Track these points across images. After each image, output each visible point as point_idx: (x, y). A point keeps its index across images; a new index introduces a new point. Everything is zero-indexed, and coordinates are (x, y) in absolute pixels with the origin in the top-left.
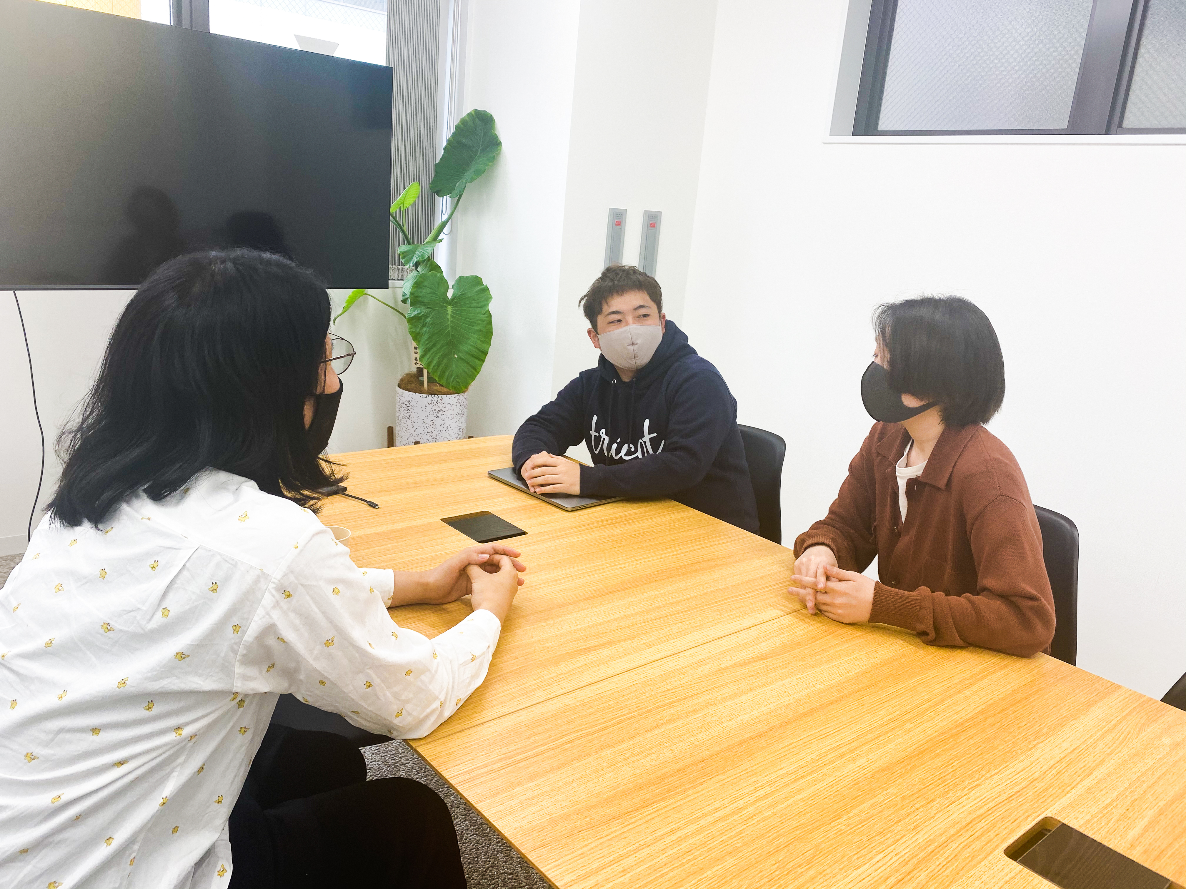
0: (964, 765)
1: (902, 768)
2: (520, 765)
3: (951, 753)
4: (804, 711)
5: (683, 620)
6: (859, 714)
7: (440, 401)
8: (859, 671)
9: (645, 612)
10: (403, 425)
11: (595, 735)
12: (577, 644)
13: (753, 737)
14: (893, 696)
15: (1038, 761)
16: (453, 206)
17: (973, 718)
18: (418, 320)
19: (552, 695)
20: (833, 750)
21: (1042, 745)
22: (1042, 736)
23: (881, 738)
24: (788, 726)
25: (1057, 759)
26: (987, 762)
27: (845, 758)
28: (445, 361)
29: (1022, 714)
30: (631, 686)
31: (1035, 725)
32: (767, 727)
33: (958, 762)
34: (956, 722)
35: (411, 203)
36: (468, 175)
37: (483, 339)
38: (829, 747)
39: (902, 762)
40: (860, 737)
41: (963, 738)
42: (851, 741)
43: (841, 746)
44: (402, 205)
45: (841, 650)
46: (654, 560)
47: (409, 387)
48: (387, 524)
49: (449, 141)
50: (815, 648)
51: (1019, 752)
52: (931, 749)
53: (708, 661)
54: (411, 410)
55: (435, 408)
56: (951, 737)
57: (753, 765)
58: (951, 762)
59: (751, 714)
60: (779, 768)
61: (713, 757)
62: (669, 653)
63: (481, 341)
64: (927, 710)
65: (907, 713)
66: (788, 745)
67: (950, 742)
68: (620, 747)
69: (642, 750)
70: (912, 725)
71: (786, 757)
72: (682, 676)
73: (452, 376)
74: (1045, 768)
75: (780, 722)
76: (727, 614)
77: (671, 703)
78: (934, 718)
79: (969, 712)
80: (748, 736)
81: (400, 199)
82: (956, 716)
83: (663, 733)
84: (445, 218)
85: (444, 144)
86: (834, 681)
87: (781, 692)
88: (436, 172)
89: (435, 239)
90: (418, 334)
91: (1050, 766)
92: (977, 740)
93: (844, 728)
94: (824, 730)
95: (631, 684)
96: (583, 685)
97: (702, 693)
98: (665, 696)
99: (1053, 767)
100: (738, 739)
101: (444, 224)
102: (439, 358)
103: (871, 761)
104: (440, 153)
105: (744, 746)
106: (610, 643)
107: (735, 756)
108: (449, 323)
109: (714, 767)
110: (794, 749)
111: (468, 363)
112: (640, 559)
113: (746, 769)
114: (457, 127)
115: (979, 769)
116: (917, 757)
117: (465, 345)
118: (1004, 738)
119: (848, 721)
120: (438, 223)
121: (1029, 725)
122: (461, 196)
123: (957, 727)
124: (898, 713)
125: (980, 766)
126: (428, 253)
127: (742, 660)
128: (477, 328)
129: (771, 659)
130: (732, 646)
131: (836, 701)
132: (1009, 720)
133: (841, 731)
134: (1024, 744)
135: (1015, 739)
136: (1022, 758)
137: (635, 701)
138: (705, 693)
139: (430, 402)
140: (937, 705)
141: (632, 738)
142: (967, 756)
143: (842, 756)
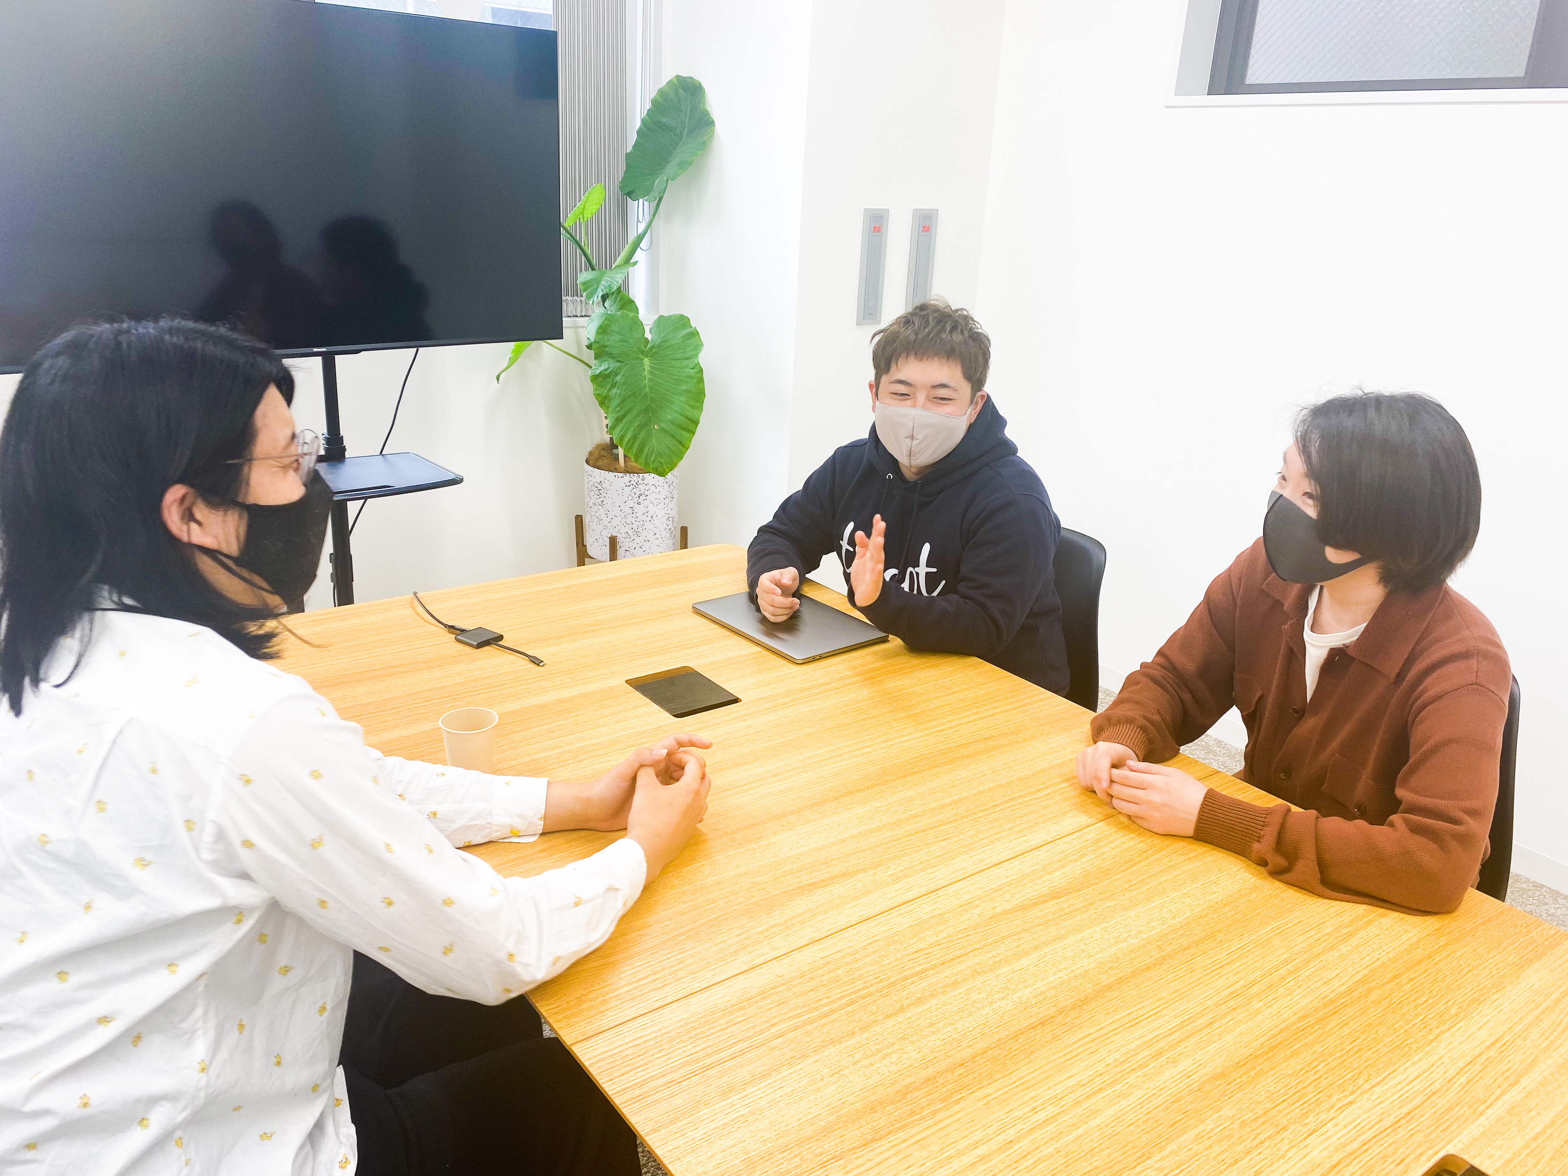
0: (1333, 1069)
1: (1243, 1075)
2: (710, 1072)
3: (1315, 1048)
4: (1109, 981)
5: (947, 837)
6: (1187, 986)
7: (641, 482)
8: (1189, 914)
9: (895, 823)
10: (593, 513)
11: (815, 1024)
12: (799, 877)
13: (1035, 1024)
14: (1235, 956)
15: (1440, 1062)
16: (652, 212)
17: (1349, 991)
18: (606, 378)
19: (760, 960)
20: (1146, 1046)
21: (1448, 1034)
22: (1451, 1018)
23: (1216, 1026)
24: (1085, 1007)
25: (1469, 1059)
26: (1368, 1063)
27: (1162, 1059)
28: (643, 433)
29: (1422, 984)
30: (869, 944)
31: (1439, 1003)
32: (1054, 1009)
33: (1325, 1064)
34: (1325, 998)
35: (594, 211)
36: (671, 168)
37: (693, 403)
38: (1140, 1042)
39: (1243, 1065)
40: (1185, 1024)
41: (1333, 1024)
42: (1172, 1031)
43: (1157, 1038)
44: (581, 216)
45: (1166, 881)
46: (912, 739)
47: (600, 463)
48: (554, 690)
49: (643, 121)
50: (1130, 878)
51: (1414, 1047)
52: (1287, 1043)
53: (978, 902)
54: (604, 495)
55: (635, 490)
56: (1315, 1023)
57: (1032, 1070)
58: (1314, 1064)
59: (1034, 987)
60: (1069, 1074)
61: (977, 1059)
62: (924, 890)
63: (689, 405)
64: (1283, 978)
65: (1254, 983)
66: (1084, 1037)
67: (1315, 1031)
68: (848, 1043)
69: (878, 1047)
70: (1261, 1003)
71: (1079, 1057)
72: (941, 928)
73: (652, 454)
74: (1451, 1073)
75: (1072, 1000)
76: (1008, 826)
77: (923, 971)
78: (1293, 991)
79: (1344, 980)
80: (1027, 1023)
81: (578, 208)
82: (1326, 989)
83: (910, 1020)
84: (642, 227)
85: (638, 124)
86: (1153, 932)
87: (1077, 951)
88: (627, 165)
89: (628, 261)
90: (606, 397)
91: (1458, 1070)
92: (1354, 1027)
93: (1163, 1009)
94: (1135, 1013)
95: (870, 941)
96: (803, 944)
97: (967, 954)
98: (916, 960)
99: (1462, 1072)
100: (1013, 1029)
101: (640, 238)
102: (634, 431)
103: (1200, 1063)
104: (632, 138)
105: (1021, 1040)
106: (845, 875)
107: (1007, 1057)
108: (647, 381)
109: (976, 1074)
110: (1091, 1045)
111: (672, 436)
112: (893, 739)
113: (1022, 1078)
114: (654, 102)
115: (1354, 1075)
116: (1266, 1057)
117: (668, 411)
118: (1394, 1024)
119: (1171, 997)
120: (632, 236)
121: (1431, 1001)
122: (660, 199)
123: (1326, 1005)
124: (1242, 983)
125: (1356, 1071)
126: (617, 282)
127: (1026, 899)
128: (684, 388)
129: (1066, 897)
130: (1014, 877)
131: (1155, 965)
132: (1402, 994)
133: (1160, 1014)
134: (1421, 1034)
135: (1409, 1026)
136: (1417, 1057)
137: (873, 968)
138: (971, 954)
139: (629, 484)
140: (1297, 969)
141: (865, 1028)
142: (1338, 1055)
143: (1158, 1054)
